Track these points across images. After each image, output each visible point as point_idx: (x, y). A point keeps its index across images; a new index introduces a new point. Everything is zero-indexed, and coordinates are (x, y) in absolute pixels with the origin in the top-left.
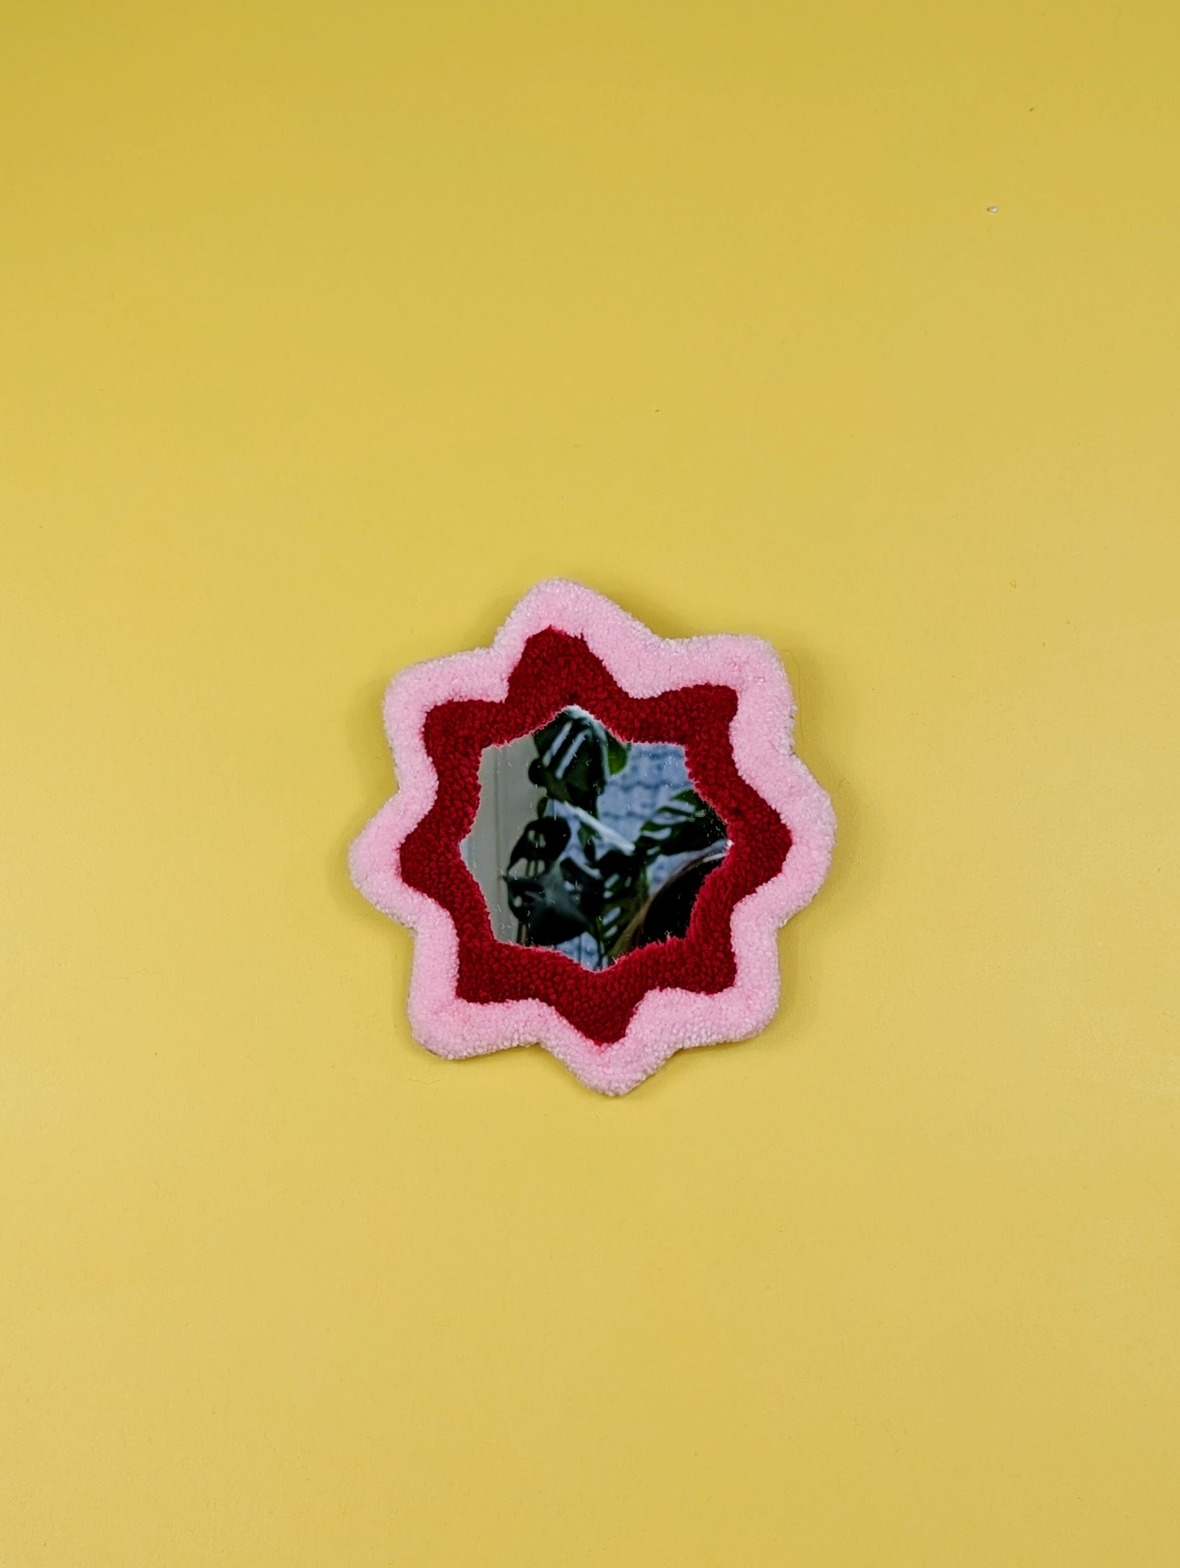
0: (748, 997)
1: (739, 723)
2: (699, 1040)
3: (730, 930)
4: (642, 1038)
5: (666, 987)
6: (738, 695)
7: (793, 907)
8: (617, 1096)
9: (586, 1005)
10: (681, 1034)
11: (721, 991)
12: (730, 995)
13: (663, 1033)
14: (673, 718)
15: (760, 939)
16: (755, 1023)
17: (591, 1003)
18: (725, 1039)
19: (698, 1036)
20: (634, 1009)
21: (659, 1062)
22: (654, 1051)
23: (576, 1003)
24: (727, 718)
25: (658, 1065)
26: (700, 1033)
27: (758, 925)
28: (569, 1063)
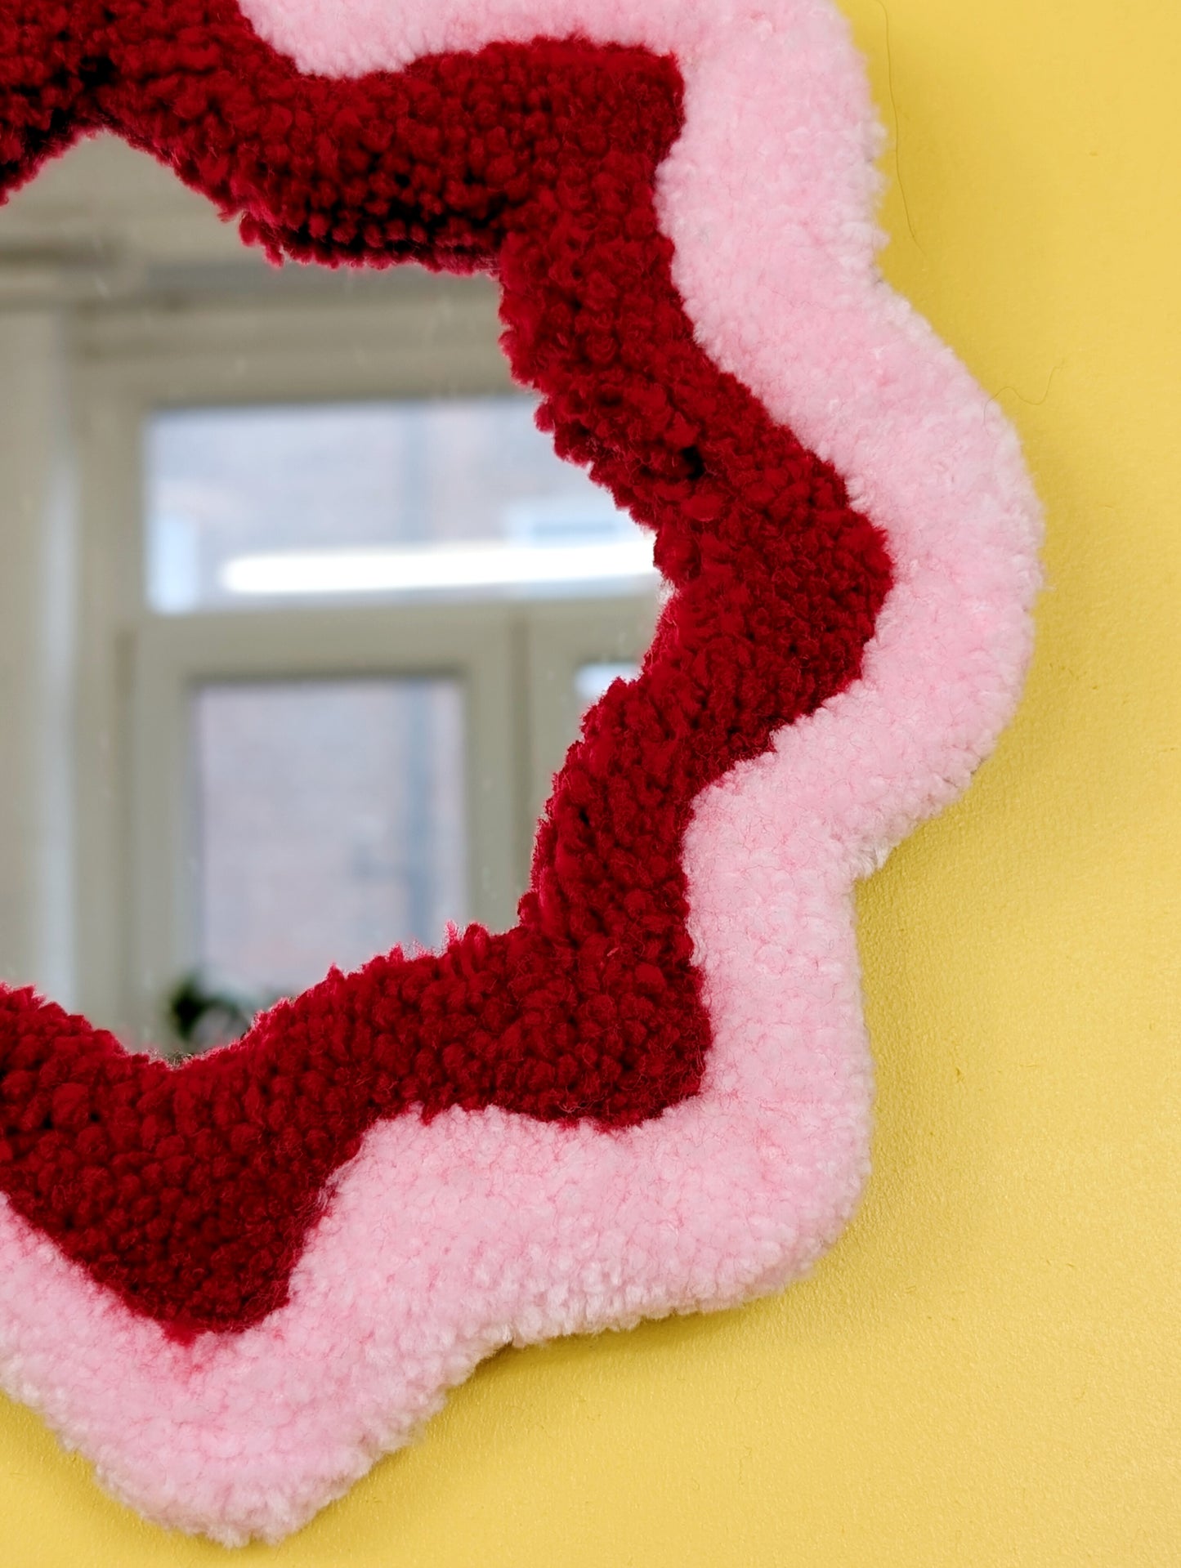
0: (763, 1135)
1: (693, 162)
2: (575, 1306)
3: (680, 882)
4: (353, 1306)
5: (447, 1107)
6: (686, 74)
7: (912, 799)
8: (255, 1541)
9: (130, 1182)
10: (508, 1287)
11: (655, 1113)
12: (692, 1128)
13: (439, 1284)
14: (460, 133)
15: (798, 916)
16: (790, 1234)
17: (153, 1170)
18: (676, 1304)
19: (570, 1291)
20: (322, 1195)
21: (422, 1399)
22: (401, 1356)
23: (92, 1174)
24: (650, 145)
25: (415, 1412)
26: (581, 1282)
27: (789, 863)
28: (62, 1418)
